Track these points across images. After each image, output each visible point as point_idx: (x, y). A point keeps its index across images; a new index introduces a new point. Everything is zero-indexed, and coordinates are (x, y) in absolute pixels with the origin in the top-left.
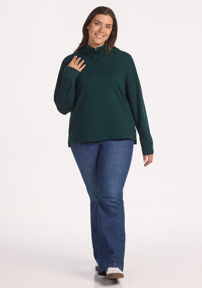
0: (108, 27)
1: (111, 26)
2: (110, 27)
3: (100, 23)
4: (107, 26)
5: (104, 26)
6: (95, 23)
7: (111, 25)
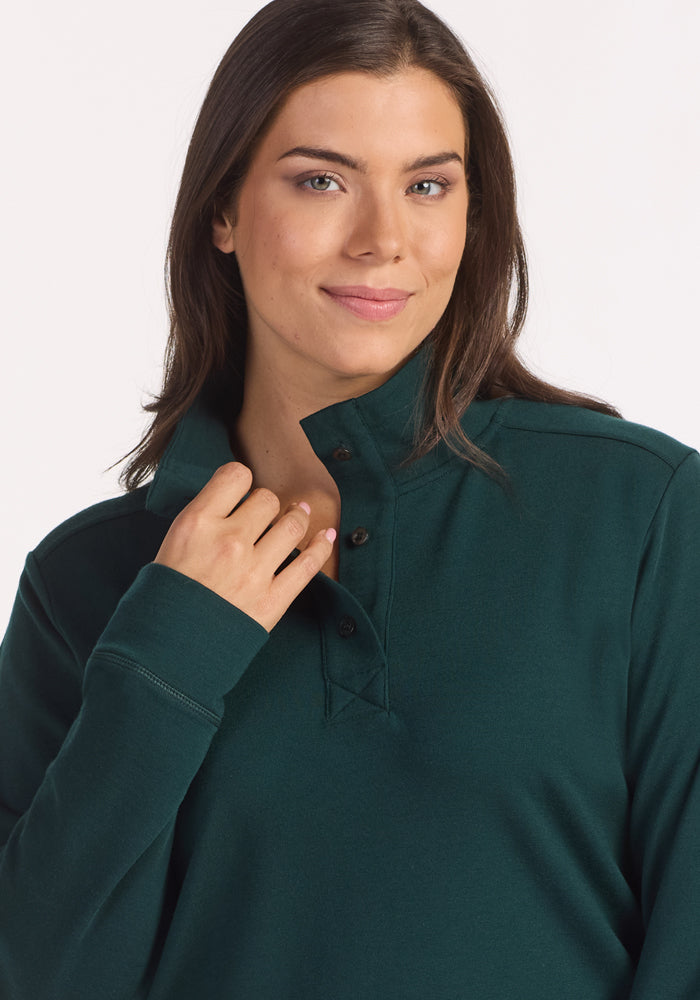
0: (435, 189)
1: (456, 170)
2: (445, 185)
3: (345, 171)
4: (420, 181)
5: (389, 189)
6: (286, 178)
7: (454, 156)
